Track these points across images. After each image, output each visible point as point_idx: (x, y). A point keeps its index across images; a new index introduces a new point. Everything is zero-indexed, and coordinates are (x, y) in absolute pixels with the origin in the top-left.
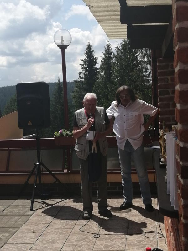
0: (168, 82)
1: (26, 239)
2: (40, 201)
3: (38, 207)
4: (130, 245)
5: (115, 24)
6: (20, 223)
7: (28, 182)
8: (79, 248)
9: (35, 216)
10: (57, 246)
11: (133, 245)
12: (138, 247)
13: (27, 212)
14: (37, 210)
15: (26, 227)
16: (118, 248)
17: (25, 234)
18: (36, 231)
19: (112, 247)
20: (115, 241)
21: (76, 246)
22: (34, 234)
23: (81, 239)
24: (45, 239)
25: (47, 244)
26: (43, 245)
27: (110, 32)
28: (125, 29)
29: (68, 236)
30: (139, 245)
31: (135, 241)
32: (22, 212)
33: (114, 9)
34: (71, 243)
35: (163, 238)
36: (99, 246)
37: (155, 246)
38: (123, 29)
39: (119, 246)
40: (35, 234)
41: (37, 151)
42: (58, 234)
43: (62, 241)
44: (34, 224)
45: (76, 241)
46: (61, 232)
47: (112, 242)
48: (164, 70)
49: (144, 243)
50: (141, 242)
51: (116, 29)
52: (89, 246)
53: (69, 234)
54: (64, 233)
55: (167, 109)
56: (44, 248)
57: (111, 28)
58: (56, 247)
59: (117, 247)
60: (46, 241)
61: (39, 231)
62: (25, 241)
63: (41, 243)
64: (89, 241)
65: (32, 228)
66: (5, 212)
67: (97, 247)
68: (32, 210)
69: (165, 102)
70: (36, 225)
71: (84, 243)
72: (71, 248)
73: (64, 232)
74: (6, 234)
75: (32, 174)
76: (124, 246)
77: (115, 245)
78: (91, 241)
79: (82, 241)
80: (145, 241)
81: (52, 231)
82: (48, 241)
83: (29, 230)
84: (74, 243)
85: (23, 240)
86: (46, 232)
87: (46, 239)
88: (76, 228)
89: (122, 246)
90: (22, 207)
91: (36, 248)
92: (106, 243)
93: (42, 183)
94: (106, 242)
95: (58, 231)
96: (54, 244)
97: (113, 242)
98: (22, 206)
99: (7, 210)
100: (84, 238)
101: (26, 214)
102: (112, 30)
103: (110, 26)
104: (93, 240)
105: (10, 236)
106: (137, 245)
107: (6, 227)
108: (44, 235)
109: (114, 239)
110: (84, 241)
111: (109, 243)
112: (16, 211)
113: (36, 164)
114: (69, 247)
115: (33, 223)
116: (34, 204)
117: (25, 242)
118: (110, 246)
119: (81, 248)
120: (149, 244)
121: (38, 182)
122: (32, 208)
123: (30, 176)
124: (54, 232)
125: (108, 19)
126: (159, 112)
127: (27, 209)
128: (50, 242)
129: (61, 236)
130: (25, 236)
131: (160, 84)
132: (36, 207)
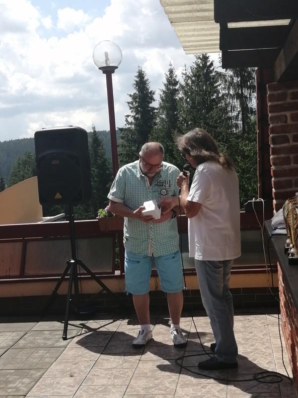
0: (286, 122)
1: (60, 388)
2: (78, 323)
3: (74, 333)
4: (234, 394)
5: (199, 27)
6: (47, 360)
7: (58, 292)
9: (72, 348)
11: (240, 394)
13: (57, 342)
14: (74, 337)
15: (58, 367)
17: (58, 380)
18: (75, 373)
20: (208, 388)
22: (72, 378)
23: (151, 385)
24: (91, 387)
25: (95, 396)
26: (90, 397)
27: (189, 42)
28: (215, 34)
29: (129, 382)
31: (242, 387)
32: (49, 343)
34: (135, 393)
36: (183, 396)
37: (277, 395)
38: (212, 35)
39: (216, 396)
40: (75, 379)
41: (70, 241)
42: (112, 379)
43: (120, 390)
44: (70, 362)
45: (143, 389)
46: (117, 374)
47: (204, 390)
48: (280, 103)
50: (253, 389)
51: (199, 35)
52: (166, 397)
53: (131, 377)
54: (123, 376)
55: (286, 167)
57: (192, 33)
59: (212, 397)
60: (93, 390)
61: (79, 373)
62: (59, 391)
63: (84, 394)
64: (166, 390)
65: (68, 369)
66: (22, 342)
68: (65, 339)
69: (282, 156)
70: (75, 364)
71: (156, 392)
73: (122, 374)
74: (26, 381)
75: (63, 279)
76: (225, 396)
77: (209, 395)
78: (168, 388)
79: (154, 390)
81: (102, 374)
82: (97, 390)
83: (63, 372)
84: (140, 392)
85: (56, 390)
86: (92, 375)
87: (93, 387)
88: (141, 367)
89: (222, 397)
90: (49, 334)
93: (80, 293)
94: (193, 391)
95: (112, 374)
96: (107, 394)
97: (206, 390)
98: (48, 332)
99: (25, 340)
100: (156, 385)
101: (56, 345)
102: (193, 39)
103: (189, 31)
104: (172, 387)
105: (33, 383)
106: (246, 395)
107: (25, 367)
108: (90, 381)
109: (206, 384)
110: (156, 389)
111: (199, 392)
112: (40, 341)
113: (69, 263)
115: (68, 359)
116: (68, 329)
117: (58, 393)
118: (202, 397)
120: (266, 392)
121: (73, 293)
122: (66, 335)
123: (60, 282)
124: (106, 374)
125: (189, 18)
126: (273, 171)
127: (57, 337)
128: (100, 392)
129: (117, 381)
130: (58, 383)
131: (273, 125)
132: (71, 334)
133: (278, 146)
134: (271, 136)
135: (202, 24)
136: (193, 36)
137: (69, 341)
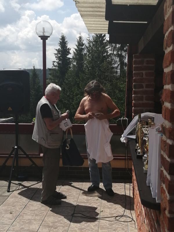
1: (4, 220)
2: (17, 182)
3: (14, 188)
4: (102, 228)
5: (97, 20)
7: (6, 164)
8: (55, 230)
9: (12, 197)
10: (34, 227)
11: (106, 228)
12: (110, 230)
13: (4, 193)
14: (14, 191)
15: (3, 208)
16: (92, 230)
17: (3, 215)
18: (13, 212)
19: (86, 230)
21: (52, 227)
22: (11, 214)
23: (56, 221)
24: (22, 220)
25: (23, 225)
26: (21, 226)
27: (91, 27)
28: (106, 24)
29: (44, 218)
30: (111, 228)
31: (107, 224)
33: (98, 6)
34: (47, 225)
35: (133, 222)
36: (74, 228)
37: (126, 229)
38: (104, 24)
39: (92, 228)
40: (13, 215)
41: (15, 135)
42: (34, 216)
43: (38, 222)
44: (11, 205)
45: (52, 223)
46: (37, 213)
47: (86, 225)
49: (116, 226)
50: (113, 226)
51: (97, 24)
52: (64, 228)
53: (45, 215)
54: (40, 214)
55: (141, 102)
56: (21, 229)
57: (93, 23)
58: (32, 229)
59: (90, 229)
60: (23, 222)
61: (16, 212)
63: (18, 224)
64: (64, 224)
65: (9, 209)
67: (71, 229)
68: (9, 191)
69: (139, 95)
70: (13, 207)
71: (59, 225)
72: (47, 230)
75: (10, 157)
76: (97, 229)
77: (88, 228)
78: (66, 223)
79: (58, 223)
80: (116, 225)
81: (29, 213)
82: (25, 222)
83: (6, 211)
84: (50, 224)
86: (23, 213)
87: (23, 220)
89: (96, 229)
91: (13, 229)
92: (80, 226)
93: (19, 165)
95: (35, 213)
96: (31, 225)
100: (59, 220)
101: (3, 195)
102: (93, 25)
103: (92, 21)
104: (68, 222)
106: (109, 228)
108: (21, 217)
110: (59, 223)
111: (83, 226)
113: (14, 148)
114: (46, 228)
115: (10, 203)
116: (11, 186)
117: (2, 222)
118: (84, 229)
119: (56, 230)
120: (120, 228)
121: (15, 165)
122: (9, 190)
123: (8, 158)
124: (31, 213)
125: (91, 15)
126: (134, 104)
127: (4, 190)
128: (27, 223)
129: (37, 218)
130: (3, 217)
131: (136, 78)
132: (12, 189)
133: (137, 90)
134: (134, 84)
135: (99, 18)
136: (94, 24)
137: (11, 193)
